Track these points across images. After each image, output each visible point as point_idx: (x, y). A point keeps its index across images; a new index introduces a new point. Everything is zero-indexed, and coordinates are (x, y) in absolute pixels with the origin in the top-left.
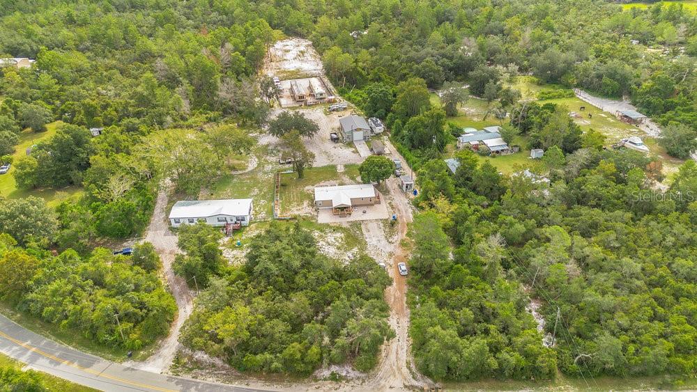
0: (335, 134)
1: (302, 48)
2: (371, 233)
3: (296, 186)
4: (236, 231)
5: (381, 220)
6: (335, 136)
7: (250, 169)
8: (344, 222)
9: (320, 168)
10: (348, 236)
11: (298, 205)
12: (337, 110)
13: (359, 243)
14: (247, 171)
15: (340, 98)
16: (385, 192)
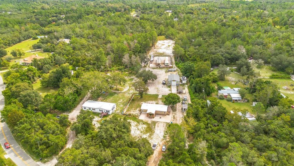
0: (165, 81)
1: (170, 44)
2: (159, 128)
3: (138, 101)
4: (105, 116)
5: (166, 122)
6: (164, 82)
7: (124, 91)
8: (149, 121)
9: (152, 95)
10: (148, 128)
11: (134, 110)
12: (171, 71)
13: (151, 132)
14: (123, 91)
15: (175, 66)
16: (175, 110)
